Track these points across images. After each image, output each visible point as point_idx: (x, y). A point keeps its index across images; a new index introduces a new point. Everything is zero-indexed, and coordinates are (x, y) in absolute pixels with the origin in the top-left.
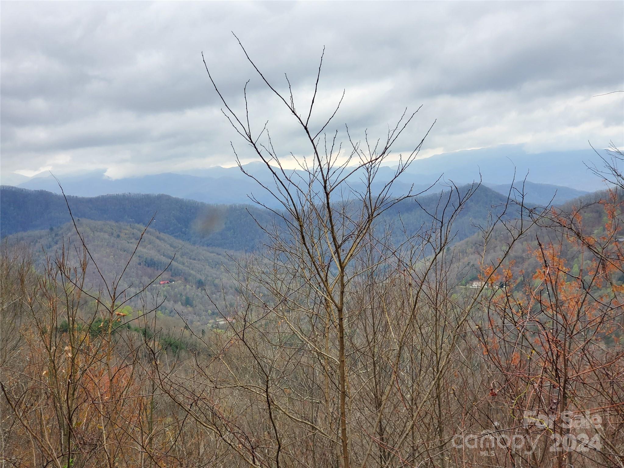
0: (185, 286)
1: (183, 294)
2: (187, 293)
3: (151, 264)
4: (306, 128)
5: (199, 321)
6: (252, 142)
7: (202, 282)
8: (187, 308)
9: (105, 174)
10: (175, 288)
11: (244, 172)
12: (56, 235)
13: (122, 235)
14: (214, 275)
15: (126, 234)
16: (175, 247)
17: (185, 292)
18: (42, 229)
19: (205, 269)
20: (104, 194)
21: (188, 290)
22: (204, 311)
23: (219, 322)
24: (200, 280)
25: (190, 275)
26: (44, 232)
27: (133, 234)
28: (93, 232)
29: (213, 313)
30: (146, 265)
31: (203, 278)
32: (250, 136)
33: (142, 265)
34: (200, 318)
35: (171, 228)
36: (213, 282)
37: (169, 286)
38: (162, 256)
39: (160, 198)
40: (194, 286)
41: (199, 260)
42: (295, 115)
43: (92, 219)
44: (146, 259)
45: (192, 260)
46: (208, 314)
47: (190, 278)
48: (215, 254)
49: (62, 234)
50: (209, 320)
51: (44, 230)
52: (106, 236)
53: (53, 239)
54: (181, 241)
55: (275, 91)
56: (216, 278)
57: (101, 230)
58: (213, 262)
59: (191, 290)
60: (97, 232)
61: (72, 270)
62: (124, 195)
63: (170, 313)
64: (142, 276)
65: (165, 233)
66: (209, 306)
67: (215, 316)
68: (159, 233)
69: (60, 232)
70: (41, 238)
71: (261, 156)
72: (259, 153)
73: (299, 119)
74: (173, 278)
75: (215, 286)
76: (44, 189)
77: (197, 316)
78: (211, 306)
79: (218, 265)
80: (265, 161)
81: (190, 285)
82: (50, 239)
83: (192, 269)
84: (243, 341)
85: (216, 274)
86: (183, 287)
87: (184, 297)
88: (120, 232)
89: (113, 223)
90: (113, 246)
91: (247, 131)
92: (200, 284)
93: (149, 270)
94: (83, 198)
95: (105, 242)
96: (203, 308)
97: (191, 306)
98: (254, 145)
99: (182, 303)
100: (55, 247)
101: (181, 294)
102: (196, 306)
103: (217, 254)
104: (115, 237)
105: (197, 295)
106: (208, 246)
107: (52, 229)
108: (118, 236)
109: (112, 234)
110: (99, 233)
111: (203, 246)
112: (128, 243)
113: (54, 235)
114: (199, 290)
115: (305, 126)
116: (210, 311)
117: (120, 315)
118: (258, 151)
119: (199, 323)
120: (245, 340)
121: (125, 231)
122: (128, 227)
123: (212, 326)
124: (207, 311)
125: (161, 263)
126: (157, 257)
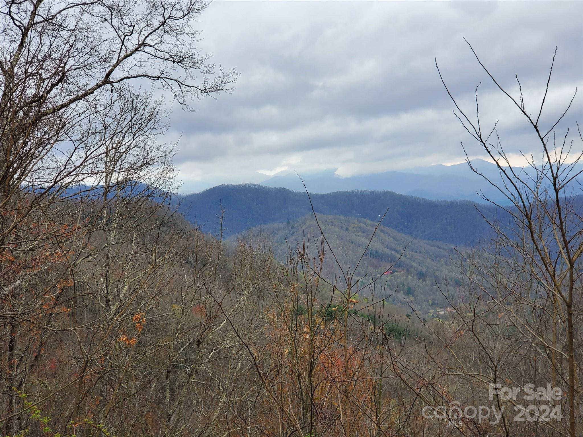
0: (407, 276)
1: (405, 284)
2: (409, 283)
3: (376, 255)
4: (536, 127)
5: (420, 310)
6: (482, 141)
7: (423, 274)
8: (409, 297)
9: (335, 173)
10: (398, 279)
11: (473, 170)
12: (292, 228)
13: (350, 228)
14: (435, 267)
15: (353, 228)
16: (398, 241)
17: (407, 283)
18: (280, 222)
19: (426, 261)
20: (335, 191)
21: (410, 281)
22: (424, 301)
23: (439, 311)
24: (422, 271)
25: (412, 266)
26: (282, 225)
27: (360, 227)
28: (325, 225)
29: (434, 304)
30: (372, 256)
31: (424, 270)
32: (480, 136)
33: (368, 256)
34: (421, 308)
35: (394, 223)
36: (434, 274)
37: (392, 276)
38: (386, 248)
39: (385, 194)
40: (415, 277)
41: (420, 253)
42: (525, 114)
43: (324, 214)
44: (372, 250)
45: (413, 253)
46: (429, 304)
47: (412, 269)
48: (436, 248)
49: (298, 226)
50: (430, 310)
51: (281, 223)
52: (337, 229)
53: (290, 231)
54: (403, 235)
55: (505, 92)
56: (437, 270)
57: (332, 224)
58: (433, 254)
59: (412, 281)
60: (329, 225)
61: (311, 260)
62: (352, 192)
63: (393, 301)
64: (367, 267)
65: (389, 227)
66: (429, 296)
67: (435, 306)
68: (384, 227)
69: (296, 225)
70: (279, 230)
71: (490, 155)
72: (489, 152)
73: (529, 118)
74: (397, 269)
75: (436, 277)
76: (282, 187)
77: (418, 305)
78: (432, 297)
79: (438, 258)
80: (495, 160)
81: (411, 276)
82: (287, 232)
83: (414, 261)
84: (472, 331)
85: (436, 266)
86: (405, 278)
87: (406, 287)
88: (348, 225)
89: (342, 217)
90: (342, 239)
91: (478, 131)
92: (421, 276)
93: (374, 261)
94: (316, 195)
95: (335, 235)
96: (424, 298)
97: (413, 296)
98: (484, 144)
99: (404, 293)
100: (291, 239)
101: (403, 285)
102: (417, 296)
103: (438, 247)
104: (344, 230)
105: (418, 286)
106: (429, 239)
107: (288, 223)
108: (347, 229)
109: (342, 227)
110: (329, 227)
111: (424, 239)
112: (356, 236)
113: (290, 227)
114: (420, 281)
115: (535, 125)
116: (430, 302)
117: (353, 302)
118: (488, 151)
119: (420, 312)
120: (474, 331)
121: (353, 225)
122: (356, 221)
123: (433, 315)
124: (428, 301)
125: (385, 255)
126: (381, 249)
